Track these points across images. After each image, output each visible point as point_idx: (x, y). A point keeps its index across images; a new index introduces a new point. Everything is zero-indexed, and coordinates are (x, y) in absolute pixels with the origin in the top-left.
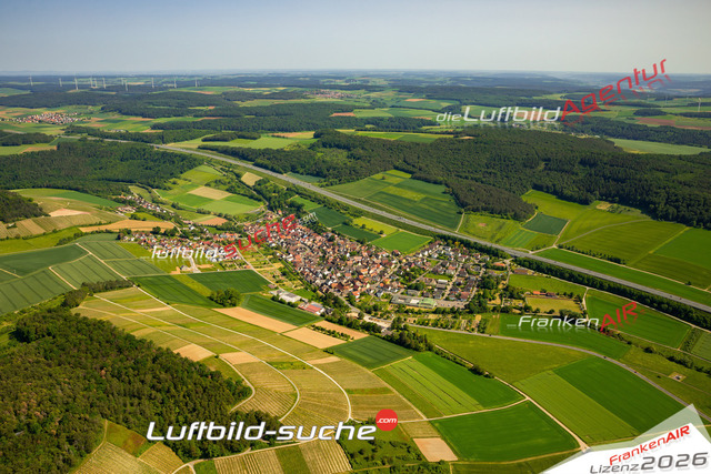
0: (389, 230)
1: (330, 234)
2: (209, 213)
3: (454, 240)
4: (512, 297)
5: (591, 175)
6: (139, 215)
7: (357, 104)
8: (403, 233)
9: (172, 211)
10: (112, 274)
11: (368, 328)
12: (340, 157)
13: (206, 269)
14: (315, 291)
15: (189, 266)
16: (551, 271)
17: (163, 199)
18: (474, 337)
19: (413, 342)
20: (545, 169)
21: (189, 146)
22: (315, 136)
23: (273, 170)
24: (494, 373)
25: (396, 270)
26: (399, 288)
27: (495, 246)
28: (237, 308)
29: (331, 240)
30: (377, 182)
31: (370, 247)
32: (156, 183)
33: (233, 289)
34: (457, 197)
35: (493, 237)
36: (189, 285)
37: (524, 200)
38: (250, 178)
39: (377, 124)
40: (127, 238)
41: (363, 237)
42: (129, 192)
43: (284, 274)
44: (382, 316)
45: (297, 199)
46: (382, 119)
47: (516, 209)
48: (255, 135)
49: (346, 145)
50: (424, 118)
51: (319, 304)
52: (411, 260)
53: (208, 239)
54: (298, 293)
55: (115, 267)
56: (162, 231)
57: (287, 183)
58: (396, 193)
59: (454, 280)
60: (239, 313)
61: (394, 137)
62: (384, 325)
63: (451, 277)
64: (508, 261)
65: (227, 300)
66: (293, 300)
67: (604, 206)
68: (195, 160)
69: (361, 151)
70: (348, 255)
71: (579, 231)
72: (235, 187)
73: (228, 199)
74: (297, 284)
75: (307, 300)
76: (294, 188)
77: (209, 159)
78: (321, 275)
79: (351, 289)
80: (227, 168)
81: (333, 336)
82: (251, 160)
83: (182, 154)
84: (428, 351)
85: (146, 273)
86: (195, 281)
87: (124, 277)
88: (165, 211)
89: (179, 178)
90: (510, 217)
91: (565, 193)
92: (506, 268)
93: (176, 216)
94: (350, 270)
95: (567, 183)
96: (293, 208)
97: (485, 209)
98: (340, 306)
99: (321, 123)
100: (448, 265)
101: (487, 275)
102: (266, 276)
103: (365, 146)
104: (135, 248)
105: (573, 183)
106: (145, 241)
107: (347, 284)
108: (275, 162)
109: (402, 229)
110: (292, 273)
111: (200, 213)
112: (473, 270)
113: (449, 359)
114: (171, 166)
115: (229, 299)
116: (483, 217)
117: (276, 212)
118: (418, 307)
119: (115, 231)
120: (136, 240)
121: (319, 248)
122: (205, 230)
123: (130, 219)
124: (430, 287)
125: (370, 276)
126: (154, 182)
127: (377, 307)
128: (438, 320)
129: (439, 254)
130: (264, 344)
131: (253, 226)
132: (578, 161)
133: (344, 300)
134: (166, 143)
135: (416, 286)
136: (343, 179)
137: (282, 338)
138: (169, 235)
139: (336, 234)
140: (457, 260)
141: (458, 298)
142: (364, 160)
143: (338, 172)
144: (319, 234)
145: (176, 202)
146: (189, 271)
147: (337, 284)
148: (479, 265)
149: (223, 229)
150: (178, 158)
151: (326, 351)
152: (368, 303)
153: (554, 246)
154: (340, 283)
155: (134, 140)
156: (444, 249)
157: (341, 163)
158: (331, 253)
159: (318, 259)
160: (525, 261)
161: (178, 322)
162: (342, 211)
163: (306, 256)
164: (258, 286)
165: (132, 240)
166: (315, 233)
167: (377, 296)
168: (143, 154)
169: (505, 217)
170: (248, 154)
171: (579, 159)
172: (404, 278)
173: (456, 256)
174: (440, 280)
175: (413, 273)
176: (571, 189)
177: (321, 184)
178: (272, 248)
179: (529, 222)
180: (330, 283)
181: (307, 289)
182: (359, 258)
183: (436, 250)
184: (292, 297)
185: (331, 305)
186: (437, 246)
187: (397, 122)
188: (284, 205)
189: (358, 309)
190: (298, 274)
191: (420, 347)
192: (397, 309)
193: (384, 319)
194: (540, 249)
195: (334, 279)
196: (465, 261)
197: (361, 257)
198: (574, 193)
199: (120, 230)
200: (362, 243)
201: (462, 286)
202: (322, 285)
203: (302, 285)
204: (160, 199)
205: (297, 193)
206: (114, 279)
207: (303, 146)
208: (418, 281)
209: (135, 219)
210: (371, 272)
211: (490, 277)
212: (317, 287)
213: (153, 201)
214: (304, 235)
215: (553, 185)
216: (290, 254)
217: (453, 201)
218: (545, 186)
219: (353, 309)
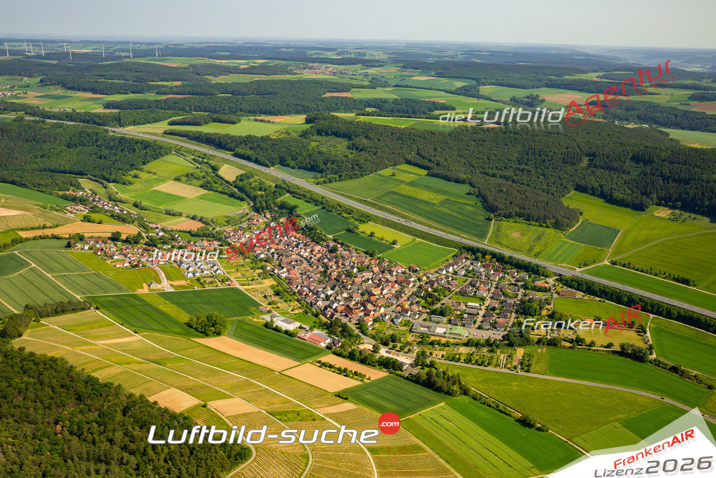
0: (403, 239)
1: (332, 244)
2: (180, 215)
3: (484, 253)
5: (646, 174)
6: (94, 216)
7: (354, 82)
8: (420, 243)
9: (134, 211)
10: (63, 292)
11: (386, 364)
12: (338, 147)
13: (181, 287)
14: (316, 316)
15: (159, 282)
16: (605, 293)
17: (121, 196)
18: (516, 378)
19: (440, 382)
20: (589, 166)
21: (152, 131)
22: (308, 121)
23: (257, 162)
24: (548, 425)
25: (415, 289)
26: (420, 313)
27: (535, 261)
28: (222, 338)
29: (333, 251)
30: (385, 180)
31: (381, 260)
32: (113, 177)
33: (216, 313)
34: (484, 200)
35: (530, 250)
36: (161, 307)
37: (566, 204)
38: (230, 171)
39: (380, 107)
40: (79, 245)
41: (373, 248)
42: (79, 187)
43: (277, 294)
44: (402, 349)
45: (287, 198)
46: (385, 101)
47: (557, 215)
48: (233, 118)
49: (346, 133)
50: (436, 100)
51: (323, 333)
52: (433, 277)
53: (181, 247)
54: (297, 318)
55: (66, 283)
56: (124, 237)
57: (275, 179)
58: (410, 194)
59: (487, 303)
60: (223, 343)
61: (403, 123)
62: (405, 360)
63: (483, 299)
64: (551, 281)
65: (209, 327)
66: (291, 327)
67: (664, 213)
68: (161, 148)
69: (365, 141)
70: (355, 270)
71: (635, 244)
72: (211, 182)
73: (202, 198)
74: (292, 306)
75: (307, 328)
76: (285, 185)
77: (178, 147)
78: (323, 296)
79: (362, 314)
80: (200, 159)
81: (345, 376)
82: (229, 150)
83: (144, 140)
84: (464, 396)
85: (106, 292)
86: (168, 302)
87: (78, 297)
88: (125, 212)
89: (141, 170)
90: (550, 226)
91: (615, 197)
92: (550, 289)
93: (140, 219)
94: (359, 290)
95: (617, 184)
96: (284, 211)
97: (520, 215)
98: (350, 335)
99: (313, 105)
100: (478, 284)
101: (527, 298)
102: (255, 296)
103: (370, 135)
104: (90, 259)
105: (625, 183)
106: (102, 250)
107: (356, 307)
108: (260, 152)
109: (419, 238)
110: (287, 292)
111: (170, 215)
112: (510, 291)
113: (490, 406)
114: (131, 155)
115: (213, 326)
116: (517, 225)
117: (263, 215)
118: (445, 337)
119: (64, 236)
120: (91, 249)
121: (318, 261)
122: (177, 236)
123: (82, 221)
124: (459, 313)
125: (384, 297)
126: (110, 174)
127: (395, 337)
128: (471, 355)
129: (467, 270)
130: (261, 386)
131: (235, 231)
132: (629, 157)
133: (354, 327)
134: (123, 126)
135: (441, 311)
136: (344, 174)
137: (282, 378)
138: (132, 242)
139: (339, 243)
140: (489, 279)
141: (493, 327)
142: (369, 152)
143: (337, 166)
144: (318, 243)
145: (138, 201)
146: (159, 290)
147: (343, 307)
148: (516, 285)
149: (198, 236)
150: (139, 145)
151: (339, 396)
152: (384, 332)
153: (606, 262)
154: (348, 306)
155: (84, 122)
156: (472, 264)
157: (340, 156)
158: (334, 267)
159: (318, 275)
160: (572, 281)
161: (151, 357)
162: (344, 215)
163: (303, 272)
164: (246, 309)
165: (86, 248)
166: (312, 241)
167: (394, 323)
168: (95, 140)
169: (544, 225)
170: (226, 141)
171: (631, 155)
172: (426, 300)
173: (487, 273)
174: (470, 304)
175: (436, 294)
176: (623, 191)
177: (317, 180)
178: (261, 260)
179: (573, 231)
180: (335, 306)
181: (307, 313)
182: (369, 275)
183: (462, 266)
184: (289, 323)
185: (338, 333)
186: (464, 260)
187: (404, 105)
188: (273, 206)
189: (372, 340)
190: (294, 293)
191: (453, 390)
192: (419, 340)
193: (405, 352)
194: (589, 265)
195: (339, 301)
196: (499, 280)
197: (372, 274)
198: (626, 197)
199: (70, 235)
200: (371, 255)
201: (498, 311)
202: (326, 308)
203: (300, 308)
204: (118, 196)
205: (288, 192)
206: (66, 300)
207: (294, 133)
208: (443, 304)
209: (89, 221)
210: (385, 292)
211: (530, 301)
212: (319, 311)
213: (110, 199)
214: (299, 244)
215: (599, 186)
216: (283, 268)
217: (479, 204)
218: (590, 187)
219: (366, 339)
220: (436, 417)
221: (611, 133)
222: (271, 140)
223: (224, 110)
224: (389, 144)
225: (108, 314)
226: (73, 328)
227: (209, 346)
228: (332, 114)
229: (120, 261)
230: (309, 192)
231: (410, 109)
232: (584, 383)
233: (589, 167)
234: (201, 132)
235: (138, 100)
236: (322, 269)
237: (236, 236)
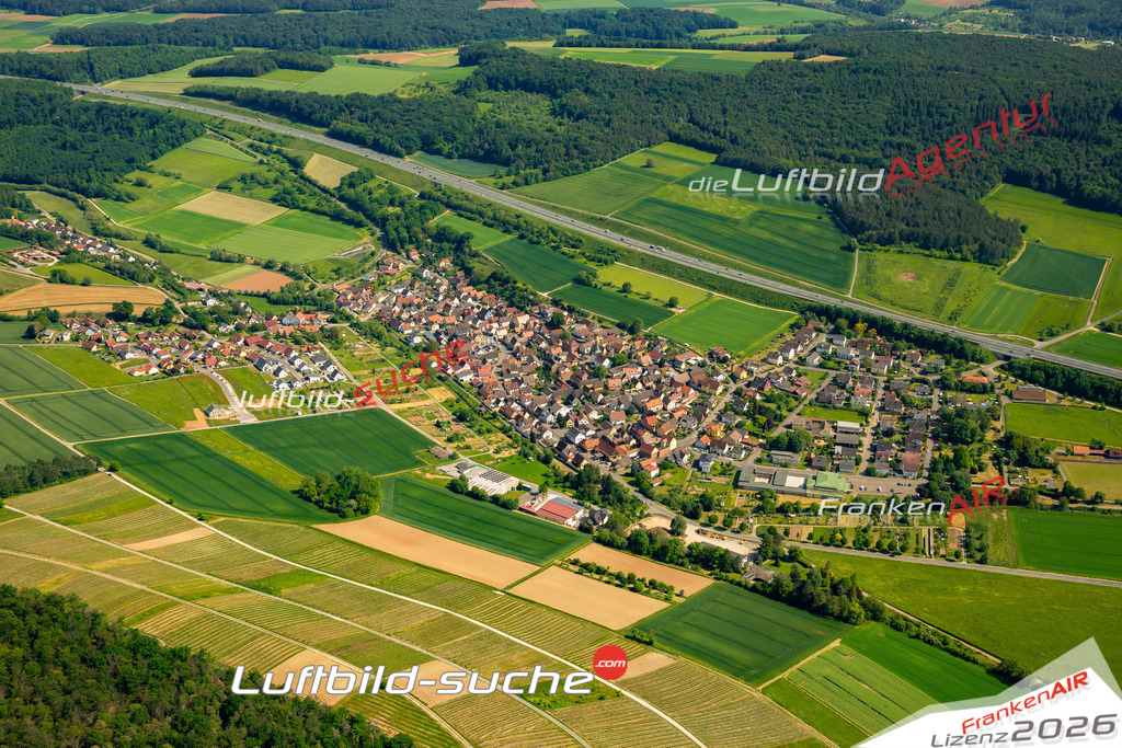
0: (690, 296)
1: (550, 311)
2: (241, 260)
3: (853, 319)
4: (1024, 461)
6: (72, 270)
8: (722, 302)
9: (149, 257)
10: (36, 437)
11: (705, 559)
12: (532, 113)
13: (269, 412)
14: (546, 461)
15: (226, 404)
16: (1101, 392)
17: (117, 224)
19: (822, 595)
21: (162, 89)
22: (465, 61)
23: (377, 147)
25: (728, 398)
26: (749, 447)
27: (956, 331)
28: (374, 519)
29: (554, 324)
30: (634, 175)
31: (653, 341)
32: (95, 185)
33: (355, 469)
34: (834, 210)
35: (939, 307)
36: (239, 459)
37: (991, 212)
38: (325, 169)
39: (592, 27)
40: (51, 333)
41: (632, 316)
42: (28, 208)
43: (461, 418)
44: (727, 525)
45: (445, 218)
46: (602, 15)
47: (982, 235)
48: (320, 60)
49: (545, 83)
50: (699, 8)
51: (566, 497)
52: (760, 372)
53: (254, 329)
54: (508, 468)
55: (39, 416)
56: (138, 312)
57: (417, 182)
58: (687, 203)
59: (874, 421)
60: (376, 531)
61: (653, 60)
62: (738, 547)
63: (864, 414)
64: (991, 369)
65: (344, 500)
66: (502, 488)
68: (183, 125)
69: (585, 98)
70: (607, 363)
72: (293, 190)
73: (279, 223)
74: (495, 443)
75: (535, 488)
76: (439, 194)
77: (217, 122)
78: (551, 418)
79: (634, 454)
80: (265, 145)
81: (633, 590)
82: (320, 123)
83: (147, 110)
84: (873, 623)
85: (124, 432)
86: (251, 448)
87: (69, 445)
88: (131, 259)
89: (149, 170)
90: (969, 257)
91: (1087, 191)
92: (992, 388)
93: (164, 272)
94: (620, 404)
95: (1087, 166)
96: (446, 245)
97: (908, 238)
98: (620, 500)
99: (463, 27)
100: (851, 383)
101: (951, 408)
102: (418, 425)
103: (592, 86)
104: (78, 361)
105: (1103, 165)
106: (99, 341)
107: (620, 440)
108: (382, 128)
109: (719, 291)
110: (479, 413)
111: (220, 260)
112: (914, 394)
113: (929, 642)
114: (125, 141)
115: (352, 497)
116: (905, 257)
117: (404, 254)
118: (805, 495)
119: (17, 314)
120: (75, 339)
121: (528, 345)
122: (242, 304)
123: (49, 281)
124: (822, 443)
125: (671, 416)
126: (89, 180)
127: (711, 500)
128: (865, 531)
129: (822, 354)
130: (477, 628)
131: (356, 290)
132: (1106, 111)
133: (623, 482)
134: (100, 81)
135: (790, 441)
136: (552, 168)
137: (513, 606)
138: (157, 321)
139: (563, 308)
140: (869, 370)
141: (895, 470)
142: (596, 120)
143: (537, 151)
144: (522, 309)
145: (153, 234)
146: (228, 421)
147: (596, 442)
148: (924, 382)
149: (285, 303)
150: (139, 119)
151: (633, 638)
152: (684, 489)
153: (1091, 327)
154: (604, 438)
155: (19, 73)
156: (831, 341)
157: (540, 130)
158: (564, 358)
159: (535, 376)
160: (1034, 368)
161: (246, 575)
162: (565, 249)
163: (504, 369)
164: (408, 455)
165: (67, 338)
166: (511, 305)
167: (700, 469)
168: (47, 110)
169: (959, 256)
170: (311, 107)
171: (1110, 106)
172: (754, 420)
173: (864, 360)
174: (841, 424)
175: (773, 406)
176: (1101, 181)
177: (500, 180)
178: (416, 349)
179: (1014, 266)
180: (578, 439)
181: (526, 456)
182: (635, 373)
183: (811, 346)
184: (498, 480)
185: (597, 497)
186: (814, 335)
187: (638, 22)
188: (421, 236)
189: (664, 507)
190: (494, 416)
191: (850, 612)
192: (757, 503)
193: (733, 532)
194: (1058, 334)
195: (587, 429)
196: (889, 371)
197: (640, 369)
198: (1108, 191)
199: (29, 313)
200: (632, 331)
201: (898, 437)
202: (562, 445)
203: (511, 446)
204: (109, 224)
205: (448, 206)
206: (48, 456)
207: (439, 87)
208: (789, 427)
209: (62, 281)
210: (671, 406)
211: (960, 413)
212: (549, 451)
213: (96, 233)
214: (484, 312)
215: (1054, 171)
216: (462, 364)
217: (826, 219)
218: (1034, 174)
219: (653, 507)
220: (829, 671)
221: (1058, 63)
222: (400, 101)
223: (292, 41)
224: (634, 103)
225: (136, 480)
226: (72, 517)
227: (353, 540)
228: (510, 44)
229: (140, 363)
230: (490, 205)
231: (650, 30)
232: (1099, 581)
234: (259, 90)
235: (120, 25)
236: (539, 363)
237: (360, 301)
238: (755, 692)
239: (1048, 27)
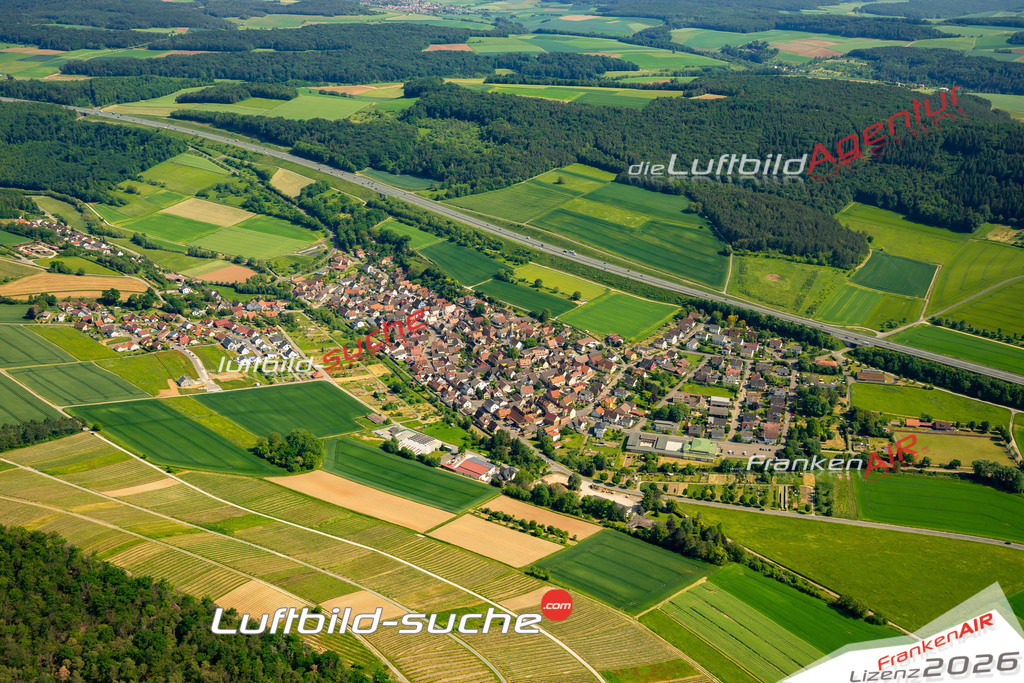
0: (591, 290)
1: (474, 302)
2: (214, 256)
3: (726, 312)
4: (865, 431)
5: (969, 171)
6: (69, 262)
7: (469, 26)
8: (618, 296)
9: (136, 252)
10: (31, 402)
11: (596, 510)
12: (464, 137)
13: (233, 383)
14: (465, 427)
15: (195, 376)
16: (932, 375)
17: (109, 224)
18: (811, 526)
19: (692, 540)
20: (874, 160)
21: (152, 112)
22: (408, 94)
23: (332, 163)
24: (886, 613)
25: (620, 376)
26: (636, 417)
27: (810, 323)
28: (316, 473)
29: (476, 313)
30: (547, 190)
31: (558, 329)
32: (92, 192)
33: (302, 431)
34: (714, 222)
35: (798, 303)
36: (204, 422)
37: (843, 225)
38: (289, 181)
39: (518, 68)
40: (49, 315)
41: (542, 307)
42: (33, 210)
43: (395, 390)
44: (615, 481)
45: (388, 224)
46: (526, 58)
47: (835, 244)
48: (286, 90)
49: (475, 112)
50: (607, 54)
52: (647, 355)
53: (222, 313)
54: (433, 432)
55: (34, 384)
56: (124, 298)
57: (365, 193)
58: (591, 214)
59: (741, 396)
60: (318, 483)
61: (566, 95)
62: (624, 500)
64: (840, 355)
65: (292, 456)
66: (427, 449)
67: (1003, 235)
68: (169, 142)
69: (508, 126)
70: (519, 345)
71: (965, 288)
72: (259, 200)
73: (247, 225)
74: (423, 412)
75: (455, 449)
76: (383, 203)
77: (198, 140)
78: (471, 391)
79: (540, 421)
80: (238, 161)
81: (533, 534)
82: (285, 143)
83: (139, 130)
84: (735, 564)
85: (106, 398)
86: (215, 413)
87: (59, 409)
88: (120, 254)
89: (139, 179)
90: (824, 262)
91: (922, 210)
92: (840, 370)
93: (148, 265)
94: (529, 380)
95: (923, 189)
96: (387, 246)
97: (774, 246)
98: (527, 460)
99: (409, 66)
100: (723, 365)
101: (806, 386)
102: (358, 395)
103: (514, 116)
104: (70, 339)
105: (936, 188)
106: (89, 322)
107: (528, 410)
108: (337, 148)
109: (615, 287)
110: (411, 386)
111: (196, 256)
112: (776, 375)
113: (781, 580)
114: (119, 155)
115: (299, 454)
116: (771, 262)
117: (352, 253)
118: (682, 458)
119: (19, 298)
120: (69, 320)
121: (454, 330)
122: (213, 293)
123: (49, 271)
124: (698, 414)
125: (572, 391)
126: (87, 188)
127: (603, 460)
128: (731, 488)
129: (700, 341)
130: (399, 564)
131: (310, 283)
132: (939, 144)
133: (530, 445)
134: (100, 105)
135: (671, 412)
136: (479, 183)
137: (431, 546)
138: (140, 306)
139: (484, 300)
140: (738, 354)
141: (758, 437)
142: (517, 144)
143: (467, 169)
144: (450, 300)
145: (140, 233)
146: (197, 390)
147: (508, 411)
148: (784, 364)
149: (250, 292)
150: (131, 137)
151: (532, 574)
152: (581, 451)
153: (923, 321)
154: (515, 408)
155: (31, 97)
156: (707, 330)
157: (470, 151)
158: (483, 341)
159: (459, 356)
160: (875, 354)
161: (204, 519)
162: (488, 251)
163: (433, 350)
164: (348, 420)
165: (62, 319)
166: (441, 296)
167: (595, 435)
168: (54, 128)
169: (816, 261)
170: (277, 129)
171: (941, 140)
172: (642, 394)
173: (735, 345)
174: (714, 399)
175: (657, 383)
176: (934, 201)
177: (435, 193)
178: (359, 332)
179: (861, 270)
180: (493, 409)
181: (448, 422)
182: (542, 354)
183: (691, 334)
184: (423, 442)
185: (507, 457)
186: (694, 324)
187: (556, 64)
188: (367, 238)
189: (563, 466)
190: (423, 388)
191: (716, 555)
192: (643, 463)
193: (620, 487)
194: (896, 326)
195: (501, 401)
196: (755, 355)
197: (547, 351)
198: (940, 210)
199: (30, 297)
200: (541, 319)
201: (761, 410)
202: (479, 413)
203: (437, 414)
204: (103, 224)
205: (391, 213)
206: (40, 417)
207: (388, 114)
208: (671, 400)
209: (60, 271)
210: (572, 382)
211: (813, 391)
212: (468, 418)
213: (91, 231)
214: (418, 302)
215: (895, 192)
216: (398, 345)
217: (706, 228)
218: (880, 194)
219: (554, 466)
220: (697, 604)
221: (901, 104)
222: (353, 126)
223: (264, 75)
224: (548, 130)
225: (114, 437)
226: (59, 469)
227: (299, 490)
228: (447, 80)
229: (123, 341)
230: (426, 213)
231: (566, 71)
232: (924, 531)
233: (876, 162)
234: (234, 115)
235: (119, 59)
236: (463, 345)
237: (313, 292)
238: (632, 620)
239: (894, 75)
